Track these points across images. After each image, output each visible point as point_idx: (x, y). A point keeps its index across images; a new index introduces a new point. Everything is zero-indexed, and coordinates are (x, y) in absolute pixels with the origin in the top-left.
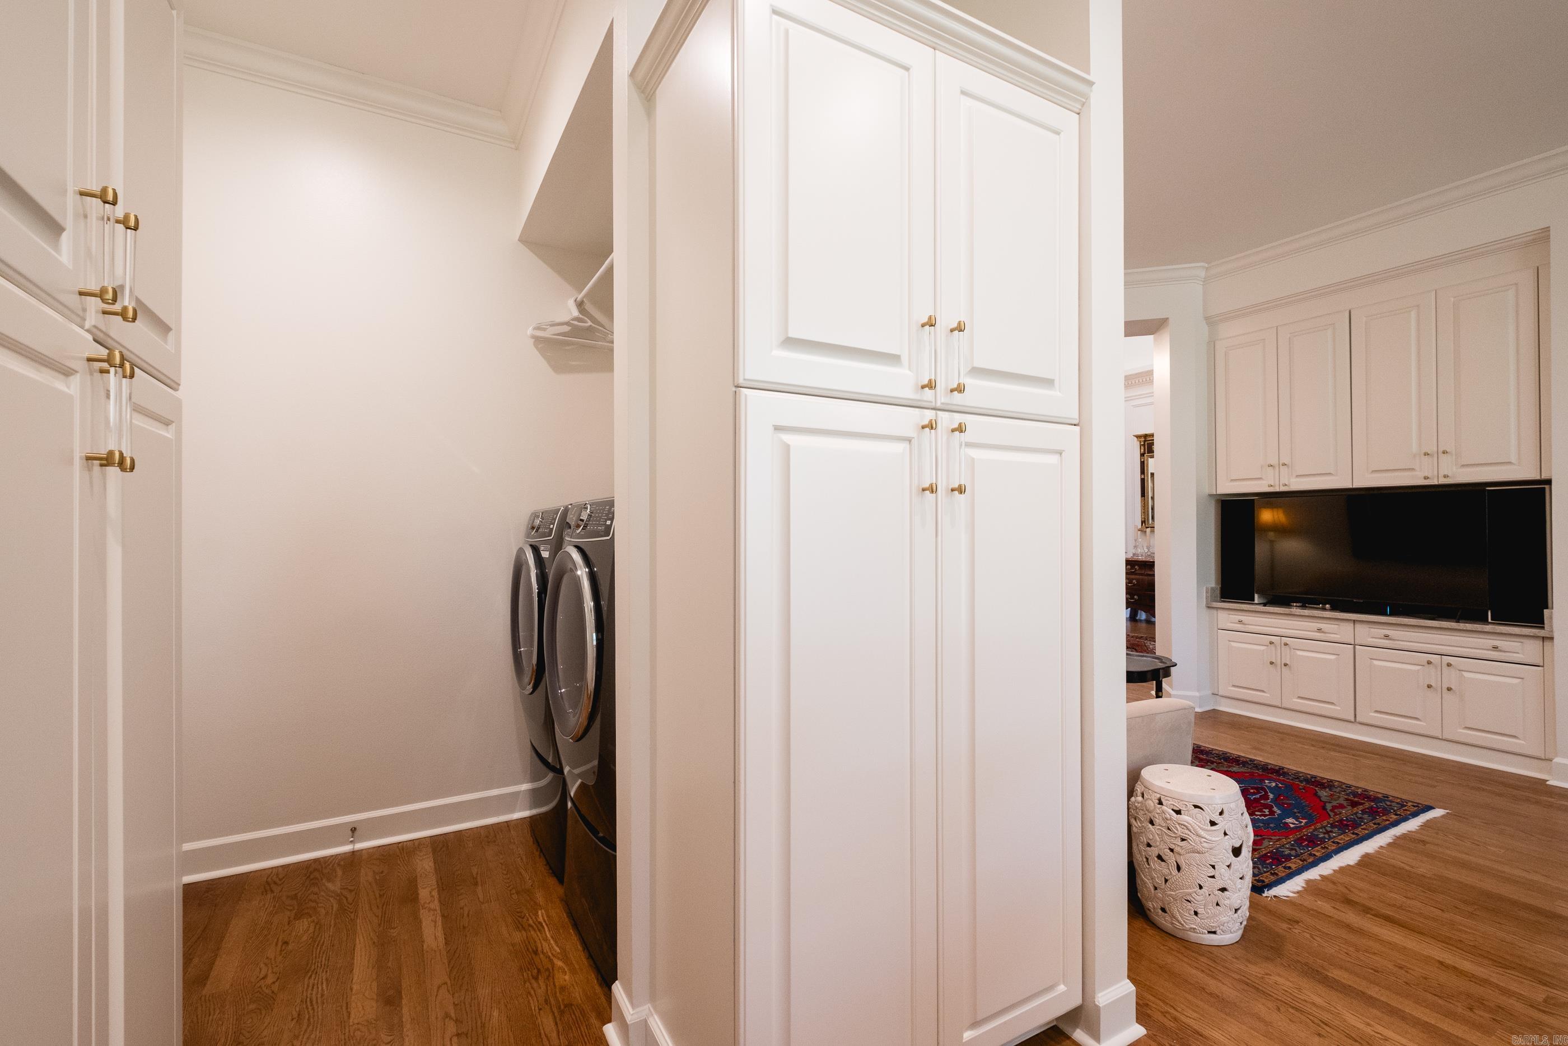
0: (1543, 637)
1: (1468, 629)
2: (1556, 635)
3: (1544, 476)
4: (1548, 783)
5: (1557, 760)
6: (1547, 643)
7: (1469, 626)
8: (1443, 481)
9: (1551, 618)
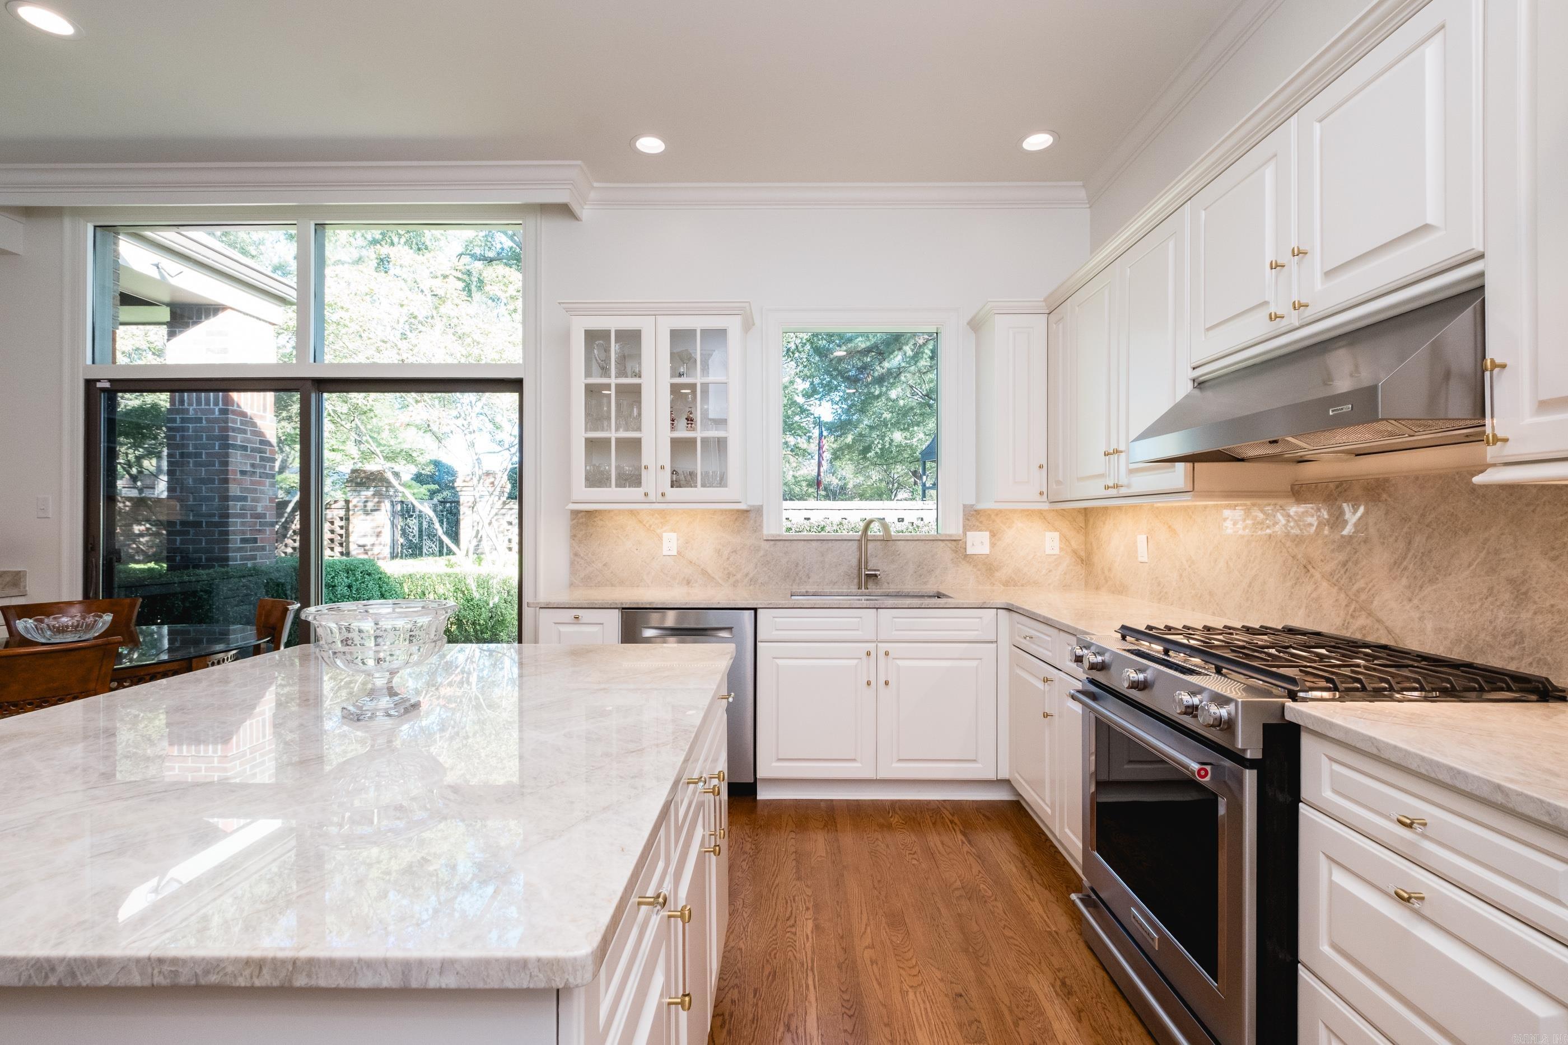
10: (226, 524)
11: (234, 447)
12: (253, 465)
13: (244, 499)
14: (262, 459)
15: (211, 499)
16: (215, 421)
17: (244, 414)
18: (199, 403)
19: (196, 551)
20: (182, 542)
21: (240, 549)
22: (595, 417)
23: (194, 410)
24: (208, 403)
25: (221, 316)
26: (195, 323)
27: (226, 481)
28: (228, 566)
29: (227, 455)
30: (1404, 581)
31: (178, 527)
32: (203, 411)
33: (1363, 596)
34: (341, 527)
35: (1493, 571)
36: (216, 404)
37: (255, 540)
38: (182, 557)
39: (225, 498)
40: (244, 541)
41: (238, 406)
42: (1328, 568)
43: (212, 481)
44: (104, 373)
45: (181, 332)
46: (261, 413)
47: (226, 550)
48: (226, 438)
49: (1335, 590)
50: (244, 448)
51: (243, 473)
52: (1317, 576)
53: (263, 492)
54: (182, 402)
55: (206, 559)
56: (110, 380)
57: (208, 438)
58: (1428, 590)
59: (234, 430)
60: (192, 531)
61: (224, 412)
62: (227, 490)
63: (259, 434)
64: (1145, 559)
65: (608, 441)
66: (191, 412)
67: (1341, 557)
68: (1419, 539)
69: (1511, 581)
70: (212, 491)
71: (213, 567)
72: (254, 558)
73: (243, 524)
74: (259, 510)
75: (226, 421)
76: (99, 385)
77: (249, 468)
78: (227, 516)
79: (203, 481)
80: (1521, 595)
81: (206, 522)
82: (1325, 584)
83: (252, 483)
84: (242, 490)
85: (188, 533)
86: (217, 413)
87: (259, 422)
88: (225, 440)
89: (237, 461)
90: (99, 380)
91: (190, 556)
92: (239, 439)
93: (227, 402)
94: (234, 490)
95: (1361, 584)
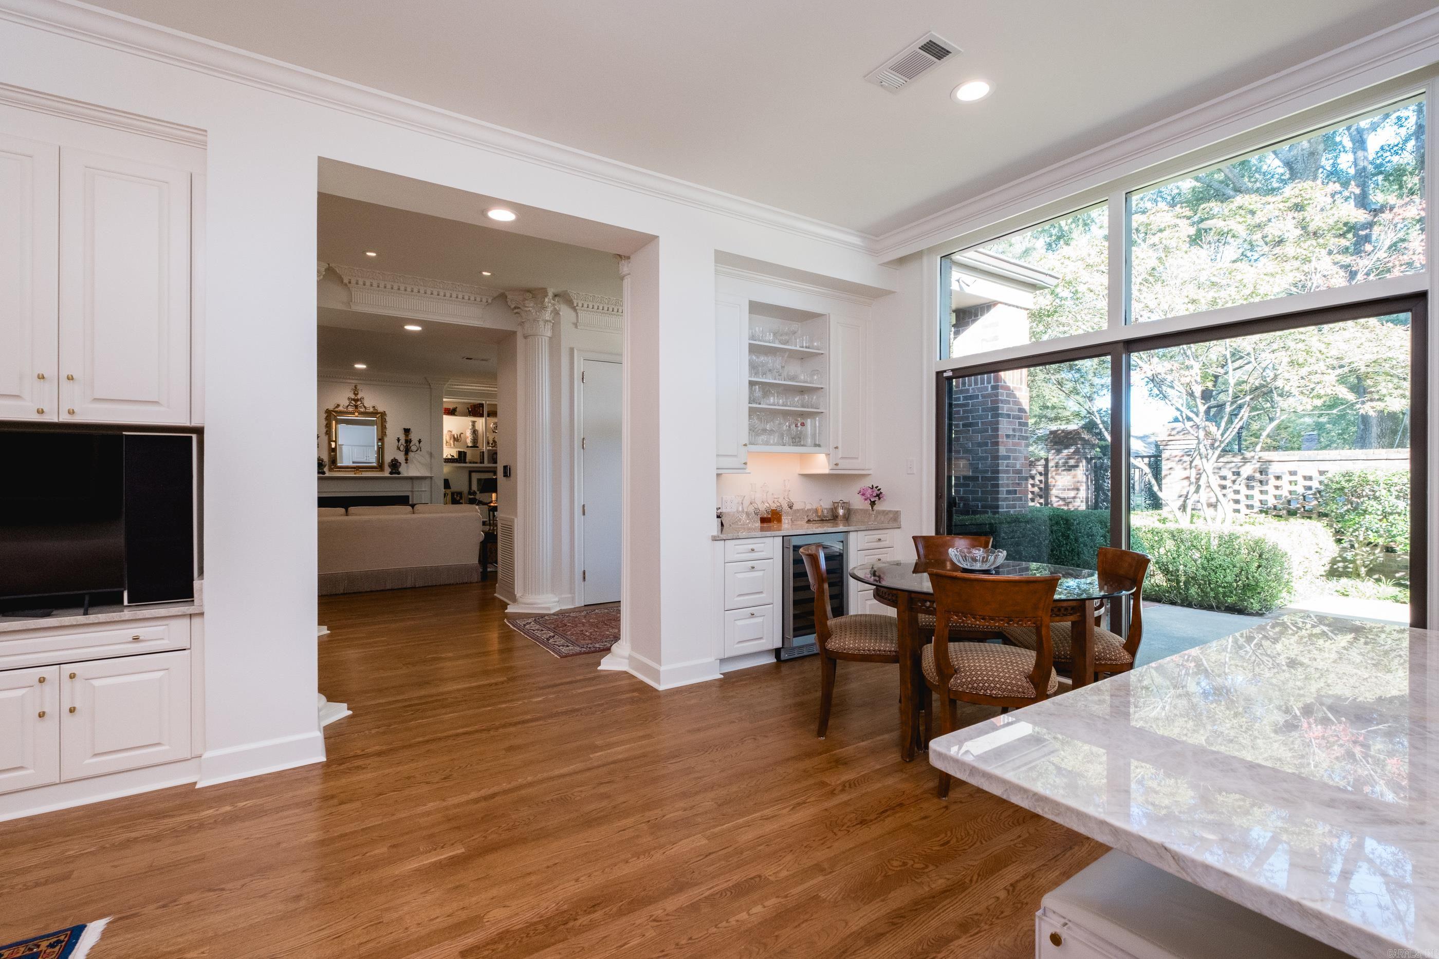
0: (191, 615)
1: (101, 621)
2: (206, 610)
3: (195, 423)
4: (197, 787)
5: (206, 755)
6: (196, 621)
7: (102, 617)
8: (65, 418)
9: (201, 590)
10: (997, 479)
11: (1002, 415)
12: (1014, 430)
13: (1008, 458)
14: (1020, 424)
15: (986, 458)
16: (989, 396)
17: (1008, 388)
18: (976, 383)
19: (974, 500)
20: (965, 492)
21: (1006, 499)
23: (973, 389)
24: (983, 383)
25: (993, 311)
26: (974, 321)
27: (997, 443)
28: (998, 512)
29: (997, 423)
31: (962, 481)
32: (980, 390)
34: (1041, 481)
36: (989, 382)
37: (1015, 492)
38: (964, 504)
39: (996, 457)
40: (1009, 492)
41: (1005, 382)
43: (986, 444)
44: (947, 366)
45: (963, 331)
46: (1019, 386)
47: (997, 499)
48: (997, 408)
50: (1008, 416)
51: (1008, 436)
53: (1020, 452)
54: (964, 384)
55: (982, 506)
56: (952, 370)
57: (983, 410)
59: (1002, 401)
60: (971, 484)
61: (995, 388)
62: (997, 451)
63: (1017, 403)
66: (971, 391)
70: (986, 453)
71: (987, 513)
72: (1014, 507)
73: (1008, 478)
74: (1018, 467)
75: (997, 395)
76: (945, 375)
77: (1011, 433)
78: (998, 472)
79: (980, 445)
81: (982, 477)
83: (1014, 444)
84: (1008, 450)
85: (968, 485)
86: (990, 389)
87: (1017, 393)
88: (995, 411)
89: (1005, 427)
90: (945, 371)
91: (971, 503)
92: (1004, 409)
93: (997, 380)
94: (1002, 451)
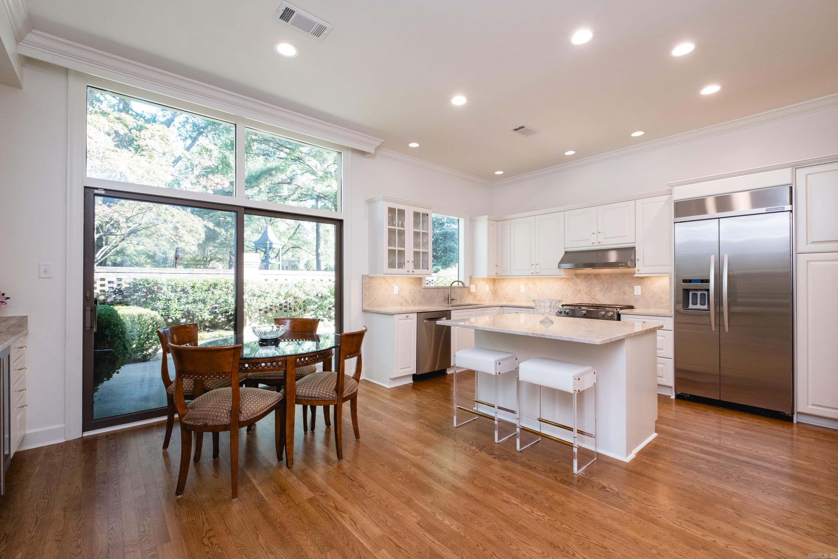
22: (391, 242)
30: (603, 293)
33: (594, 296)
35: (620, 290)
42: (585, 291)
49: (587, 295)
52: (582, 293)
56: (105, 190)
58: (608, 294)
64: (524, 292)
65: (395, 250)
67: (588, 289)
68: (606, 285)
69: (623, 291)
76: (96, 192)
80: (625, 293)
82: (584, 294)
95: (593, 294)
